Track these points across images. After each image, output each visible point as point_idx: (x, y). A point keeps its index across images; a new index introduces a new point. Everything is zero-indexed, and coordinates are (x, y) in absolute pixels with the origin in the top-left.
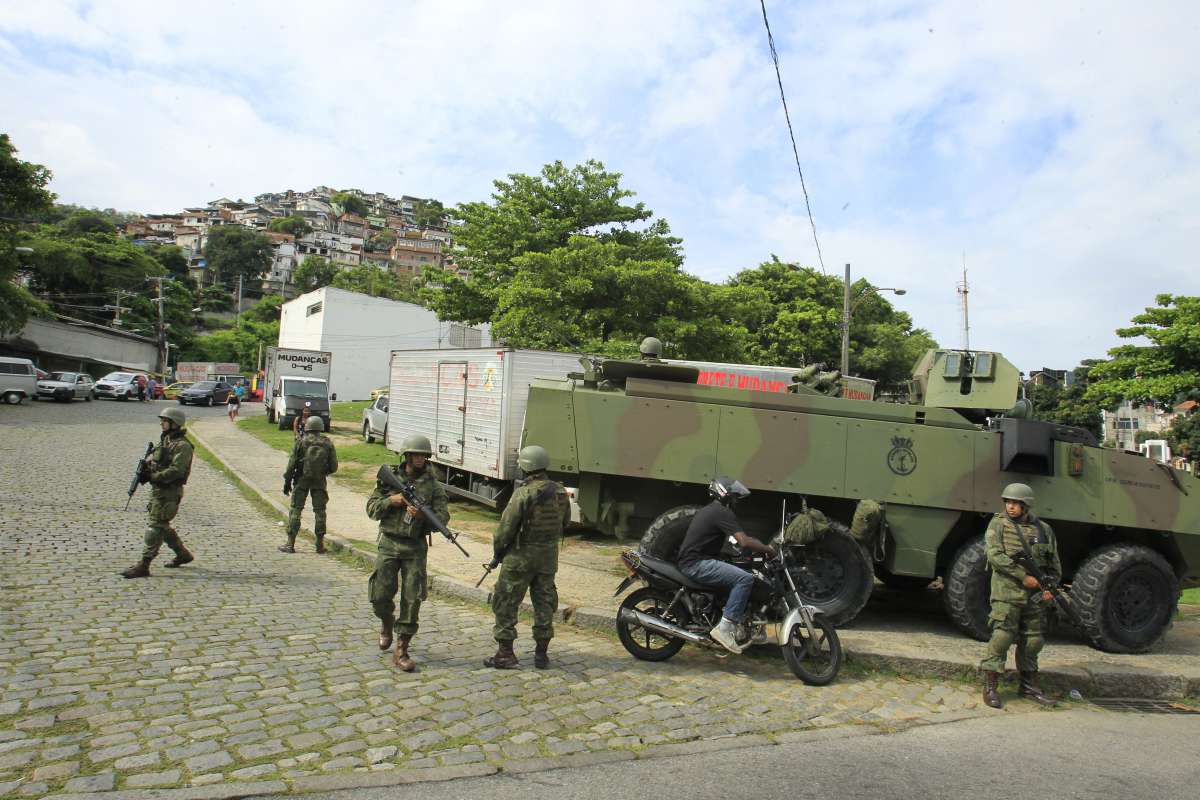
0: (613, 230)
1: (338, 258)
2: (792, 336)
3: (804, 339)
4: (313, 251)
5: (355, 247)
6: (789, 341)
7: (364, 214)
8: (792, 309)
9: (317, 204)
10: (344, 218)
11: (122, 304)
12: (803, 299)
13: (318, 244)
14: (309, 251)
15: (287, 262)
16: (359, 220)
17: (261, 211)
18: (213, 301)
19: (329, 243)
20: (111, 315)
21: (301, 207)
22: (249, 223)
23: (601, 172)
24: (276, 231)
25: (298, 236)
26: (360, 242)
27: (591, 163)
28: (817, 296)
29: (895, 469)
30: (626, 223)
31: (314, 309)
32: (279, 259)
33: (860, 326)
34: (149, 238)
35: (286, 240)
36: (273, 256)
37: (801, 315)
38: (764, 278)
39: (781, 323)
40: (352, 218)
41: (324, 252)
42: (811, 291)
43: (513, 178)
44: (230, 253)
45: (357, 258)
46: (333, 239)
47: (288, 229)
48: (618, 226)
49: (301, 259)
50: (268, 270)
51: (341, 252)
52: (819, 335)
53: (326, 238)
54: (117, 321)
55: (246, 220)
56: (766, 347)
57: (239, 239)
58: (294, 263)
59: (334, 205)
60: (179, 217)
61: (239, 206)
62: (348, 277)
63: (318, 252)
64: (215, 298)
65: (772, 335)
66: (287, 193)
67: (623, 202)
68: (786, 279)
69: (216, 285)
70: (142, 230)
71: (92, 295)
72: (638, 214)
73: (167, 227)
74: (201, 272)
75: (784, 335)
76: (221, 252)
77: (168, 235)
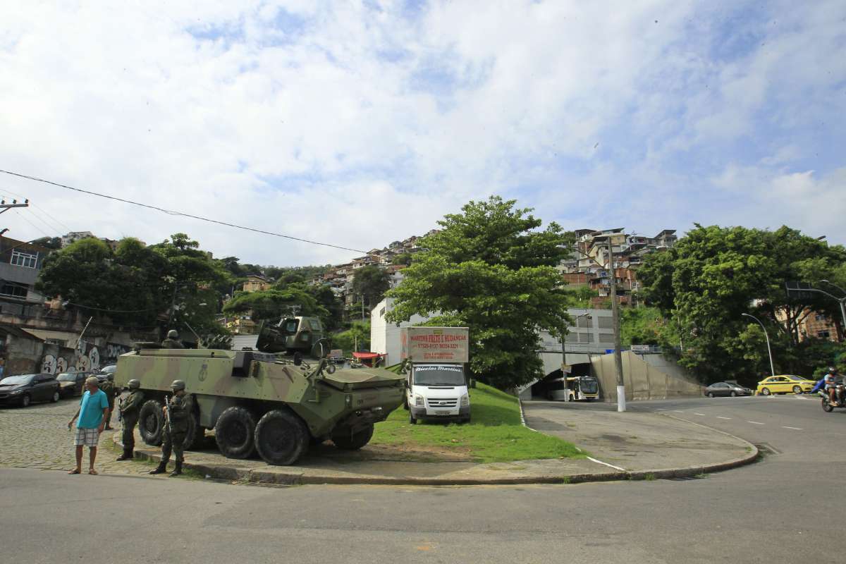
2: (717, 283)
3: (728, 284)
6: (717, 287)
8: (716, 262)
12: (724, 253)
17: (391, 253)
22: (383, 262)
23: (500, 202)
28: (738, 249)
30: (529, 230)
31: (382, 313)
32: (395, 281)
33: (785, 265)
34: (335, 280)
35: (400, 269)
36: (390, 280)
37: (722, 266)
38: (690, 242)
39: (708, 274)
42: (731, 245)
52: (742, 278)
56: (700, 294)
60: (350, 265)
65: (702, 284)
66: (411, 239)
68: (708, 240)
69: (357, 304)
70: (331, 276)
73: (344, 272)
75: (710, 283)
76: (360, 283)
77: (344, 276)
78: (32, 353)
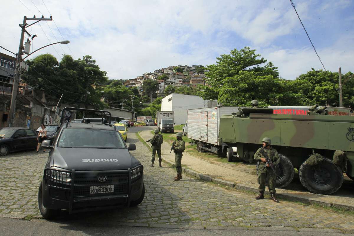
0: (254, 68)
1: (176, 85)
2: (321, 95)
3: (326, 96)
4: (169, 84)
5: (180, 81)
6: (320, 97)
7: (182, 72)
8: (321, 86)
9: (170, 71)
10: (177, 74)
11: (124, 103)
12: (325, 82)
13: (170, 82)
14: (168, 84)
15: (163, 87)
16: (181, 74)
17: (156, 75)
18: (145, 100)
19: (173, 81)
20: (121, 106)
21: (165, 72)
22: (153, 78)
23: (249, 50)
24: (159, 79)
25: (165, 80)
26: (181, 80)
27: (246, 48)
28: (331, 80)
29: (350, 139)
30: (258, 65)
31: (170, 100)
32: (161, 87)
33: (349, 88)
34: (129, 85)
35: (162, 82)
36: (159, 86)
37: (324, 87)
38: (309, 76)
39: (317, 91)
40: (179, 73)
41: (172, 84)
42: (328, 78)
43: (222, 56)
44: (148, 87)
45: (181, 84)
46: (174, 80)
47: (163, 79)
48: (255, 66)
49: (166, 86)
50: (158, 90)
51: (177, 83)
52: (332, 93)
53: (172, 80)
54: (123, 107)
55: (152, 77)
56: (312, 100)
57: (150, 83)
58: (165, 88)
59: (174, 70)
61: (150, 74)
62: (179, 90)
63: (171, 84)
64: (145, 99)
65: (313, 95)
66: (162, 69)
67: (257, 58)
68: (318, 76)
69: (145, 96)
70: (128, 84)
71: (117, 101)
72: (262, 61)
73: (134, 82)
74: (142, 93)
75: (318, 95)
76: (146, 87)
77: (134, 84)
78: (41, 113)
